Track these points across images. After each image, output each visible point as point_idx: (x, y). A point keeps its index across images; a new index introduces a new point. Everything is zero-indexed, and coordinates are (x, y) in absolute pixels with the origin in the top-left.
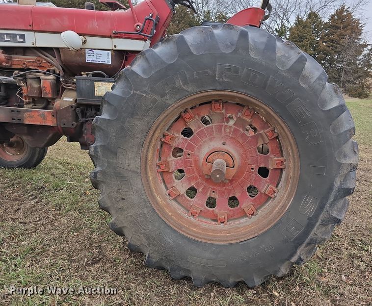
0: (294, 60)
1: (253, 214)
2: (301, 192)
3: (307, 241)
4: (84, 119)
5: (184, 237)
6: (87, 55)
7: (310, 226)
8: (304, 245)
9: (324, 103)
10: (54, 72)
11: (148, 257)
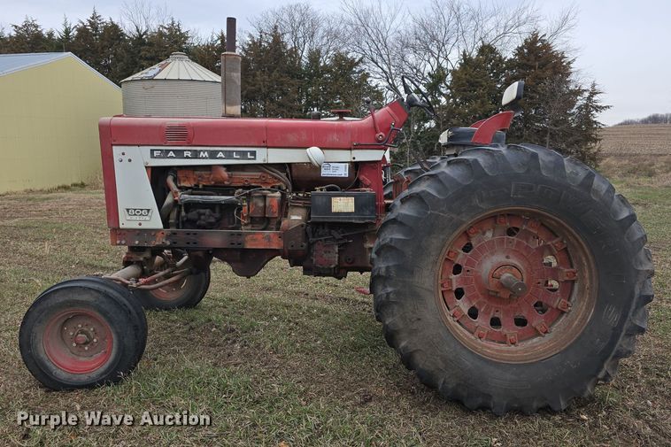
0: (583, 176)
1: (546, 332)
2: (602, 302)
3: (613, 354)
4: (315, 239)
5: (481, 358)
6: (322, 169)
7: (615, 337)
8: (610, 358)
9: (616, 214)
10: (279, 188)
11: (444, 382)
